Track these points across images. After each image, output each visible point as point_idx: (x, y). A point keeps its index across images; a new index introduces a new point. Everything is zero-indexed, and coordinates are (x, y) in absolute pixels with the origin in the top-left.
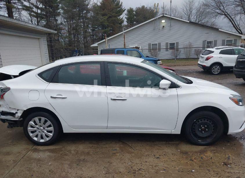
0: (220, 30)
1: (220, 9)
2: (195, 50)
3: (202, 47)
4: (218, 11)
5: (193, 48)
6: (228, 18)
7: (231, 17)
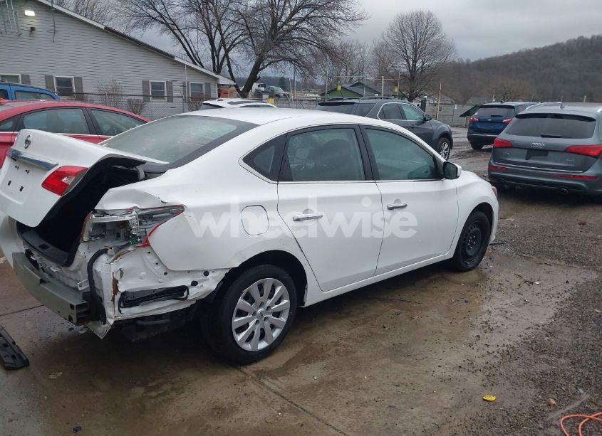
0: (176, 59)
1: (155, 9)
2: (129, 101)
3: (141, 94)
4: (151, 12)
5: (124, 97)
6: (174, 33)
7: (181, 32)
